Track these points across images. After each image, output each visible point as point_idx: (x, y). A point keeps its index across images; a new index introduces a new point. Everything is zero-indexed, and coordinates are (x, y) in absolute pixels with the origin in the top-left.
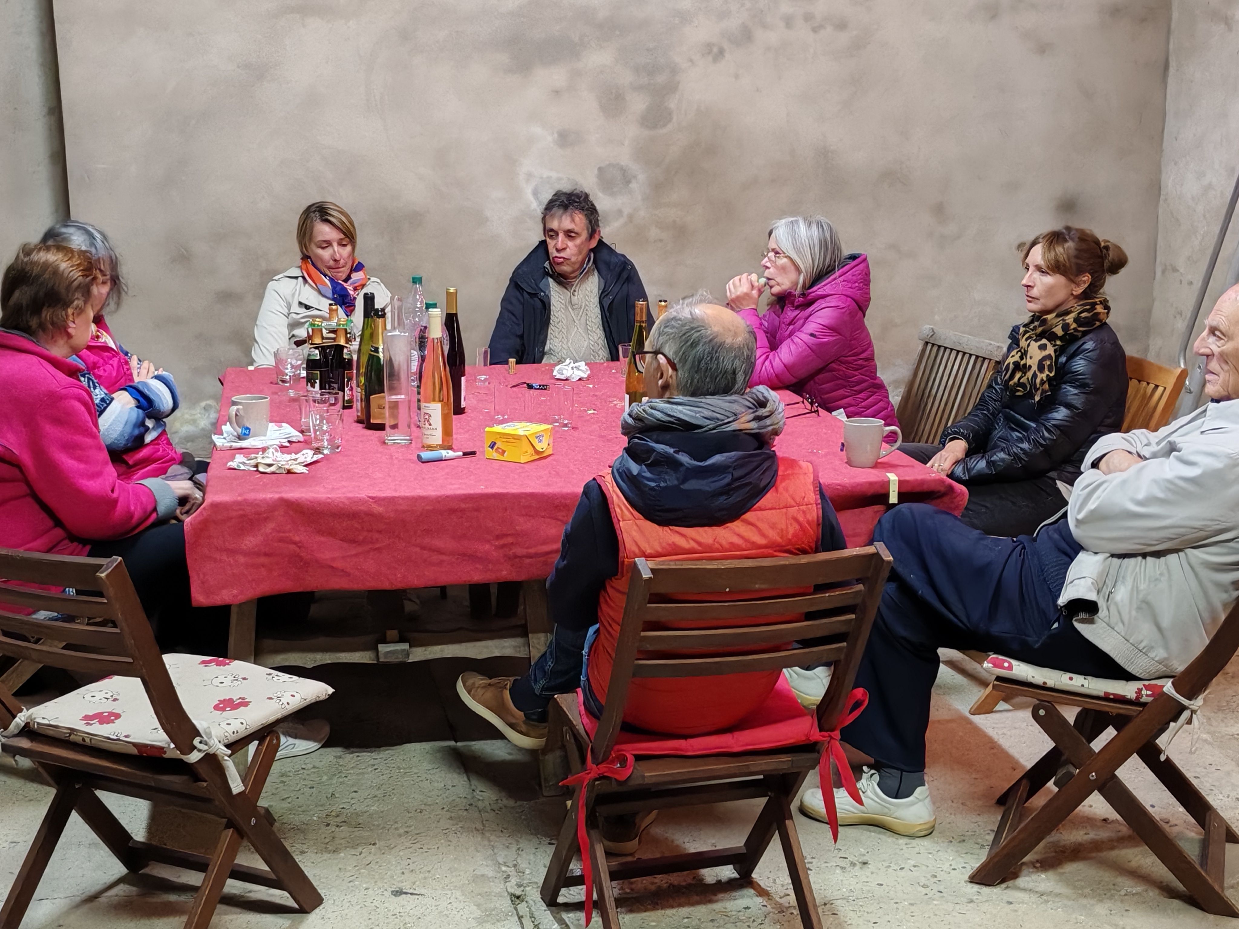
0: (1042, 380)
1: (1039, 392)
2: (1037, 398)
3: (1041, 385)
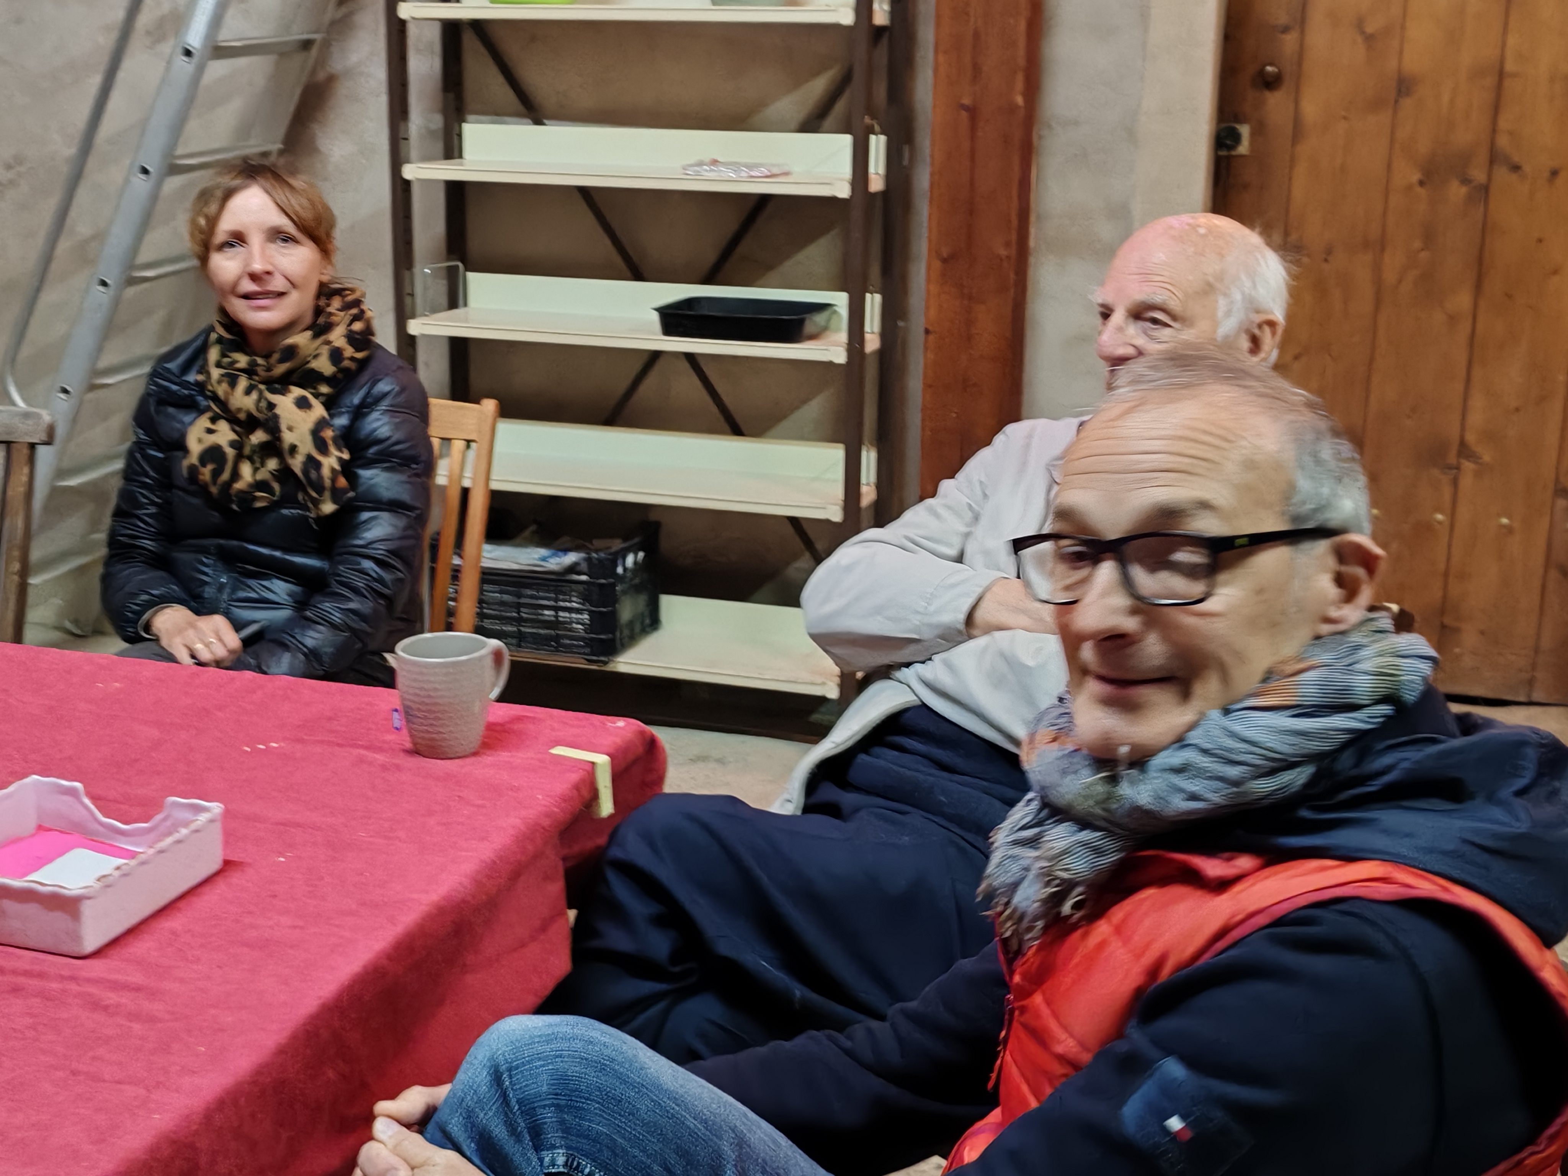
1: (327, 494)
2: (328, 507)
3: (334, 480)
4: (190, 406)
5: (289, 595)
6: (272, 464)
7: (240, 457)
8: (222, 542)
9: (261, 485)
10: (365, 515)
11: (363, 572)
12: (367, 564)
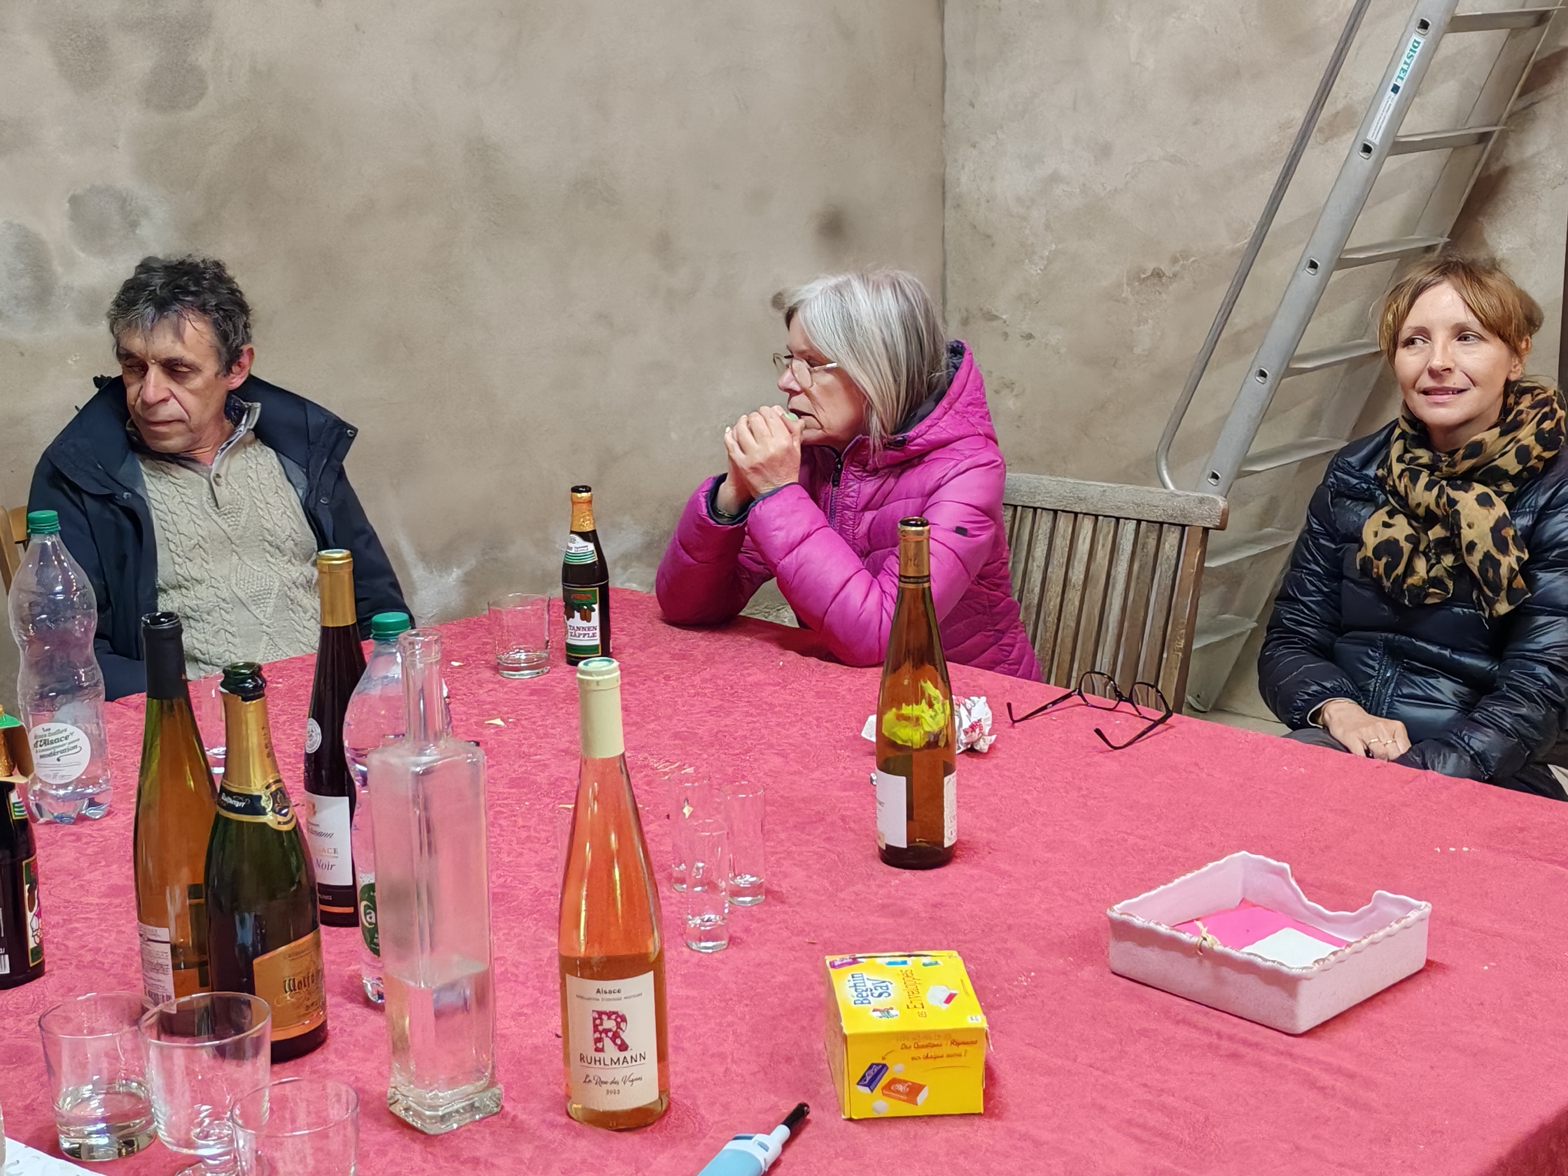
0: (1512, 570)
1: (1503, 594)
2: (1503, 608)
3: (1510, 581)
4: (1369, 500)
5: (1455, 695)
6: (1448, 560)
7: (1415, 552)
8: (1390, 636)
9: (1435, 582)
10: (1542, 620)
11: (1537, 677)
12: (1541, 670)
